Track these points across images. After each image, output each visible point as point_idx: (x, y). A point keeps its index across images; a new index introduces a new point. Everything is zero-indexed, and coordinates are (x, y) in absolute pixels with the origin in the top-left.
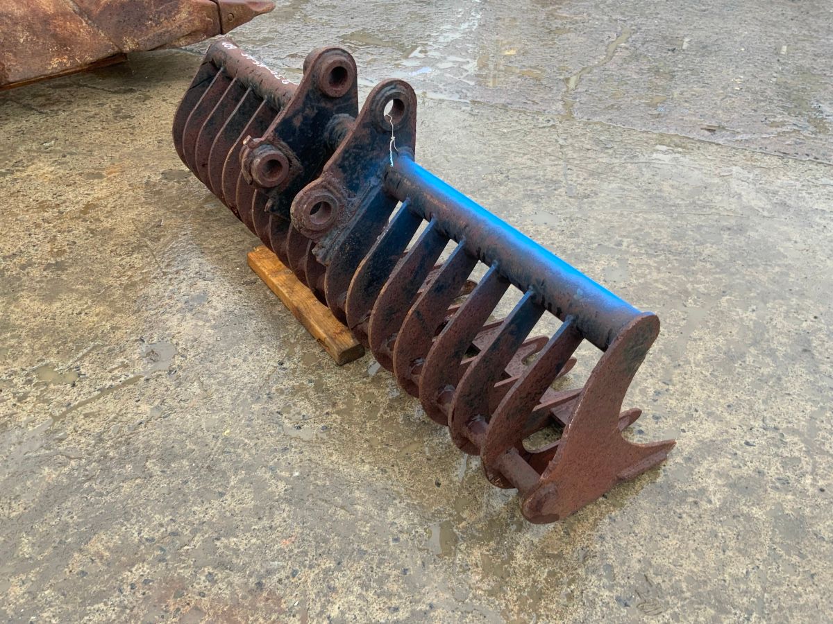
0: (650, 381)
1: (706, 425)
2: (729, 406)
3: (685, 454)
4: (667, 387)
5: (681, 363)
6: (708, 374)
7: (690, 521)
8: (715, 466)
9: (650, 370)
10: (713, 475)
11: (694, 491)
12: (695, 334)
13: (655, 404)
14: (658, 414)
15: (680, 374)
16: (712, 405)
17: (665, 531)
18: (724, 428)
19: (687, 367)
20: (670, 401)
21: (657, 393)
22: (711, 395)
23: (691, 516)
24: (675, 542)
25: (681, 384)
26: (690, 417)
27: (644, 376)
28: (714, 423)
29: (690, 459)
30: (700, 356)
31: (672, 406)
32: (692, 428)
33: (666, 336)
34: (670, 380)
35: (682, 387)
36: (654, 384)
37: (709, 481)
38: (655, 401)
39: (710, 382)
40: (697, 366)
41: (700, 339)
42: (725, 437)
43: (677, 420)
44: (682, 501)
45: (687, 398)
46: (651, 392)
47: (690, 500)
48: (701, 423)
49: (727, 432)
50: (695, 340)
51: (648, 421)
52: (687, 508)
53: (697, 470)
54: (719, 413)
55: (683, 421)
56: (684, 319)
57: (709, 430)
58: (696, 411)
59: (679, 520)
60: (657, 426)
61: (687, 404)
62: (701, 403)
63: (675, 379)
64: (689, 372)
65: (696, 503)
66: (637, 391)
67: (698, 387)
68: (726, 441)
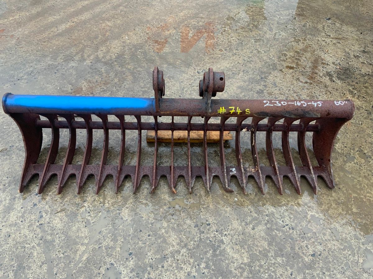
0: (48, 220)
1: (15, 218)
2: (9, 236)
3: (17, 199)
4: (40, 223)
5: (41, 242)
6: (27, 246)
7: (4, 178)
8: (4, 204)
9: (51, 225)
10: (3, 199)
11: (7, 189)
12: (45, 267)
13: (39, 211)
14: (36, 207)
15: (38, 235)
16: (16, 230)
17: (10, 170)
18: (7, 223)
19: (37, 242)
20: (34, 217)
21: (41, 217)
22: (20, 235)
23: (4, 180)
24: (6, 169)
25: (35, 229)
26: (23, 217)
27: (51, 220)
28: (12, 222)
29: (14, 199)
30: (35, 254)
31: (32, 215)
32: (20, 212)
33: (57, 253)
34: (40, 228)
35: (33, 229)
36: (45, 219)
37: (3, 196)
38: (40, 212)
39: (23, 242)
40: (33, 247)
41: (41, 266)
42: (5, 219)
43: (27, 210)
44: (9, 183)
45: (28, 224)
46: (44, 215)
47: (7, 185)
48: (17, 218)
49: (5, 222)
50: (43, 263)
51: (37, 201)
52: (7, 182)
53: (10, 197)
54: (12, 228)
55: (25, 212)
56: (56, 274)
57: (13, 217)
58: (22, 221)
59: (7, 176)
60: (33, 202)
61: (27, 221)
62: (22, 227)
63: (39, 230)
64: (35, 240)
65: (5, 185)
66: (49, 210)
67: (27, 234)
68: (4, 217)
